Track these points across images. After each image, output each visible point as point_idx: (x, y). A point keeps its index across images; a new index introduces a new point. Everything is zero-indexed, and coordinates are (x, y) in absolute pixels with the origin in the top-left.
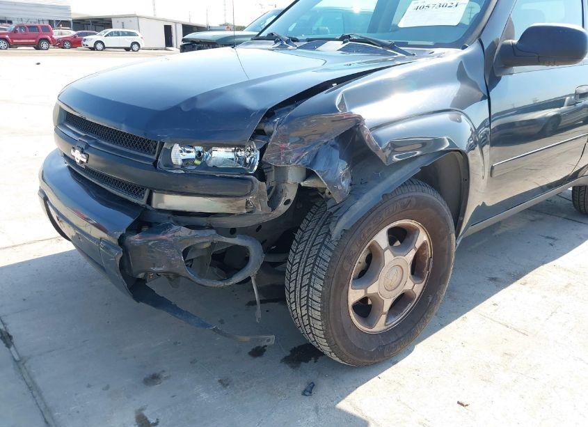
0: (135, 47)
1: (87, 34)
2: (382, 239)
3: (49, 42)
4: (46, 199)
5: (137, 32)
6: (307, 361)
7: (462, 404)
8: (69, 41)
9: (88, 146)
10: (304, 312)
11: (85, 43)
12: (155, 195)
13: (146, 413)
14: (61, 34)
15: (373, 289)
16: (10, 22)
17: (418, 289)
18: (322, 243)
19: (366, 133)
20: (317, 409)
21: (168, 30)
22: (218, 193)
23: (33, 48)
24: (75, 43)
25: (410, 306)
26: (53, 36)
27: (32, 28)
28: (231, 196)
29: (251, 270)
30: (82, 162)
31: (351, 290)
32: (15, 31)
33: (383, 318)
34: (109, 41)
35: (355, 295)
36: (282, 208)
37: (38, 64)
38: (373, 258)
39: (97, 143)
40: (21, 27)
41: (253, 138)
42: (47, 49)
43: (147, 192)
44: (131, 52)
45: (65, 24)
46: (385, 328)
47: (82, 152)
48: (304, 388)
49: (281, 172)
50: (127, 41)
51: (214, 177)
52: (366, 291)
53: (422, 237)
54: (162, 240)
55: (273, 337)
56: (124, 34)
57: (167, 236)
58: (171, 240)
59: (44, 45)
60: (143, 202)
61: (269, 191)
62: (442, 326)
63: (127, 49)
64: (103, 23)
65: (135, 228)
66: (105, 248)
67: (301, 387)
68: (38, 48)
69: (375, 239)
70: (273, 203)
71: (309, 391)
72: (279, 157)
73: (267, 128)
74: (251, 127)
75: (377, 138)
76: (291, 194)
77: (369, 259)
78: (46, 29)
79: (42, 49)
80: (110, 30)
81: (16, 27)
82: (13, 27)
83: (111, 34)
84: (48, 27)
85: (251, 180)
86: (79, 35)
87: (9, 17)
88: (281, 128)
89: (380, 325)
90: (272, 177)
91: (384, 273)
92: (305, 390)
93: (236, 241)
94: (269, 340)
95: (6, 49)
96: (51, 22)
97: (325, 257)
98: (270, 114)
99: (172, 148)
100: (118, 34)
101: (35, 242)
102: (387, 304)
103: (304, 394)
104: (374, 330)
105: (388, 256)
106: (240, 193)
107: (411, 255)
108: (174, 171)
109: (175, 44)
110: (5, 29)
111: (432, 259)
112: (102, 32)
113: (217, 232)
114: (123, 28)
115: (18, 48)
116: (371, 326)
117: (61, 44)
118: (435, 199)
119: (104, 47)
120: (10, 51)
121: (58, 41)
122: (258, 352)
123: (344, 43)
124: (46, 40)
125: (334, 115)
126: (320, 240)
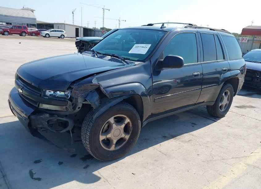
0: (63, 37)
1: (43, 31)
2: (112, 120)
3: (26, 33)
4: (10, 103)
5: (64, 31)
6: (89, 159)
7: (133, 174)
8: (34, 33)
9: (23, 88)
10: (85, 142)
11: (41, 34)
12: (40, 104)
13: (32, 171)
14: (32, 30)
15: (109, 136)
16: (11, 24)
17: (127, 137)
18: (90, 121)
19: (102, 89)
20: (86, 173)
21: (77, 30)
22: (58, 104)
23: (19, 35)
24: (37, 34)
25: (125, 143)
26: (28, 31)
27: (19, 27)
28: (61, 106)
29: (70, 128)
30: (21, 93)
31: (100, 136)
32: (12, 28)
33: (114, 146)
34: (52, 34)
35: (102, 138)
36: (77, 110)
37: (20, 43)
38: (110, 127)
39: (26, 87)
40: (14, 27)
41: (68, 89)
42: (25, 36)
43: (38, 104)
44: (61, 39)
45: (34, 25)
46: (115, 149)
47: (21, 90)
48: (85, 166)
49: (77, 99)
50: (59, 34)
51: (56, 100)
52: (106, 136)
53: (128, 120)
54: (41, 118)
55: (75, 149)
56: (58, 31)
57: (43, 116)
58: (44, 118)
59: (24, 34)
60: (37, 106)
61: (72, 105)
62: (139, 151)
63: (59, 37)
64: (50, 26)
65: (33, 114)
66: (25, 120)
67: (84, 166)
68: (21, 35)
69: (109, 120)
70: (74, 108)
71: (86, 167)
72: (75, 95)
73: (72, 87)
74: (67, 86)
75: (106, 91)
76: (80, 105)
77: (108, 127)
78: (25, 28)
79: (23, 36)
80: (52, 29)
81: (13, 27)
82: (11, 26)
83: (53, 31)
84: (26, 27)
85: (67, 101)
86: (39, 31)
87: (10, 22)
88: (76, 87)
89: (113, 148)
90: (74, 101)
91: (113, 131)
92: (85, 167)
93: (64, 119)
94: (73, 150)
95: (8, 35)
96: (28, 24)
97: (91, 125)
98: (73, 83)
99: (46, 91)
100: (56, 31)
101: (7, 117)
102: (115, 142)
103: (84, 168)
104: (110, 149)
105: (114, 126)
106: (63, 105)
107: (123, 126)
108: (46, 98)
109: (80, 36)
110: (8, 27)
111: (132, 128)
112: (49, 30)
113: (58, 116)
114: (58, 29)
115: (13, 35)
116: (109, 148)
117: (31, 34)
118: (131, 109)
119: (49, 36)
120: (9, 36)
121: (30, 33)
122: (74, 156)
123: (111, 57)
124: (25, 32)
125: (91, 84)
126: (90, 120)
